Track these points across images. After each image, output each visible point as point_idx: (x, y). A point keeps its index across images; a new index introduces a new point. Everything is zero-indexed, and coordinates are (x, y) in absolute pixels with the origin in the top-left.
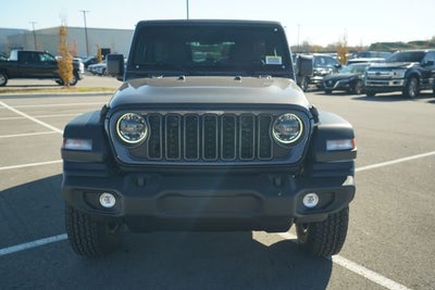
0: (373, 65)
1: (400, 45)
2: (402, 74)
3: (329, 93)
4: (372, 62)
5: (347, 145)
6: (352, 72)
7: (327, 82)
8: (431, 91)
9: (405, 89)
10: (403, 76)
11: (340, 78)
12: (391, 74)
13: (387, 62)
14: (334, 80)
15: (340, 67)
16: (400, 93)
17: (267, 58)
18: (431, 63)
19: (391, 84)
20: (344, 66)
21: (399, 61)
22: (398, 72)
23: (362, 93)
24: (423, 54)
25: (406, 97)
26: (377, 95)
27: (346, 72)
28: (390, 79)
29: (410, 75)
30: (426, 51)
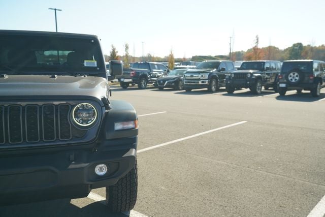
0: (189, 70)
1: (210, 58)
2: (206, 76)
3: (161, 89)
4: (189, 68)
5: (131, 125)
6: (176, 75)
7: (159, 81)
8: (225, 88)
9: (209, 86)
10: (207, 77)
11: (168, 79)
12: (200, 76)
13: (197, 68)
14: (164, 81)
15: (168, 71)
16: (206, 89)
17: (85, 61)
18: (223, 69)
19: (200, 83)
20: (171, 71)
21: (205, 67)
22: (204, 75)
23: (183, 89)
24: (219, 63)
25: (210, 91)
26: (193, 90)
27: (172, 75)
28: (199, 79)
29: (212, 77)
30: (221, 61)
